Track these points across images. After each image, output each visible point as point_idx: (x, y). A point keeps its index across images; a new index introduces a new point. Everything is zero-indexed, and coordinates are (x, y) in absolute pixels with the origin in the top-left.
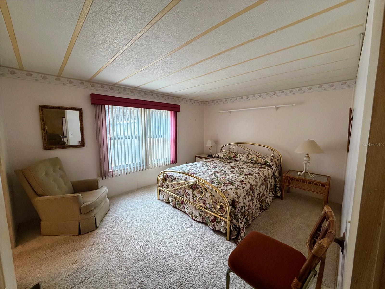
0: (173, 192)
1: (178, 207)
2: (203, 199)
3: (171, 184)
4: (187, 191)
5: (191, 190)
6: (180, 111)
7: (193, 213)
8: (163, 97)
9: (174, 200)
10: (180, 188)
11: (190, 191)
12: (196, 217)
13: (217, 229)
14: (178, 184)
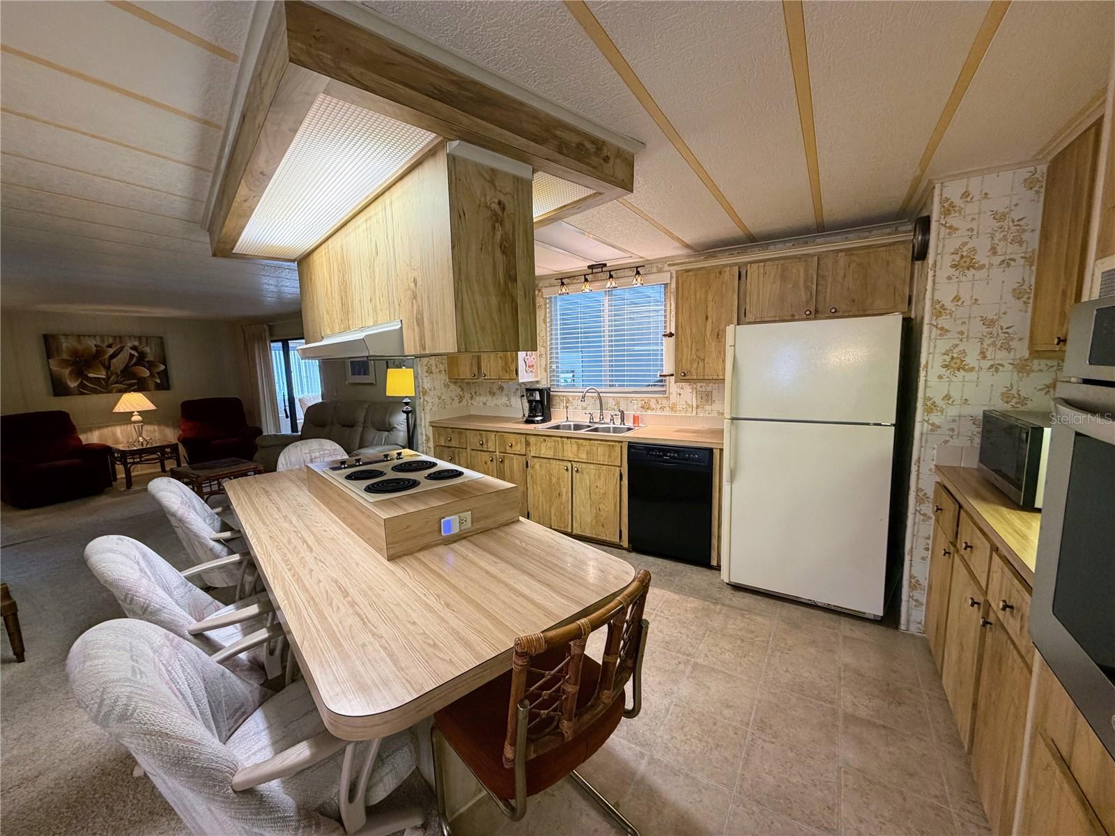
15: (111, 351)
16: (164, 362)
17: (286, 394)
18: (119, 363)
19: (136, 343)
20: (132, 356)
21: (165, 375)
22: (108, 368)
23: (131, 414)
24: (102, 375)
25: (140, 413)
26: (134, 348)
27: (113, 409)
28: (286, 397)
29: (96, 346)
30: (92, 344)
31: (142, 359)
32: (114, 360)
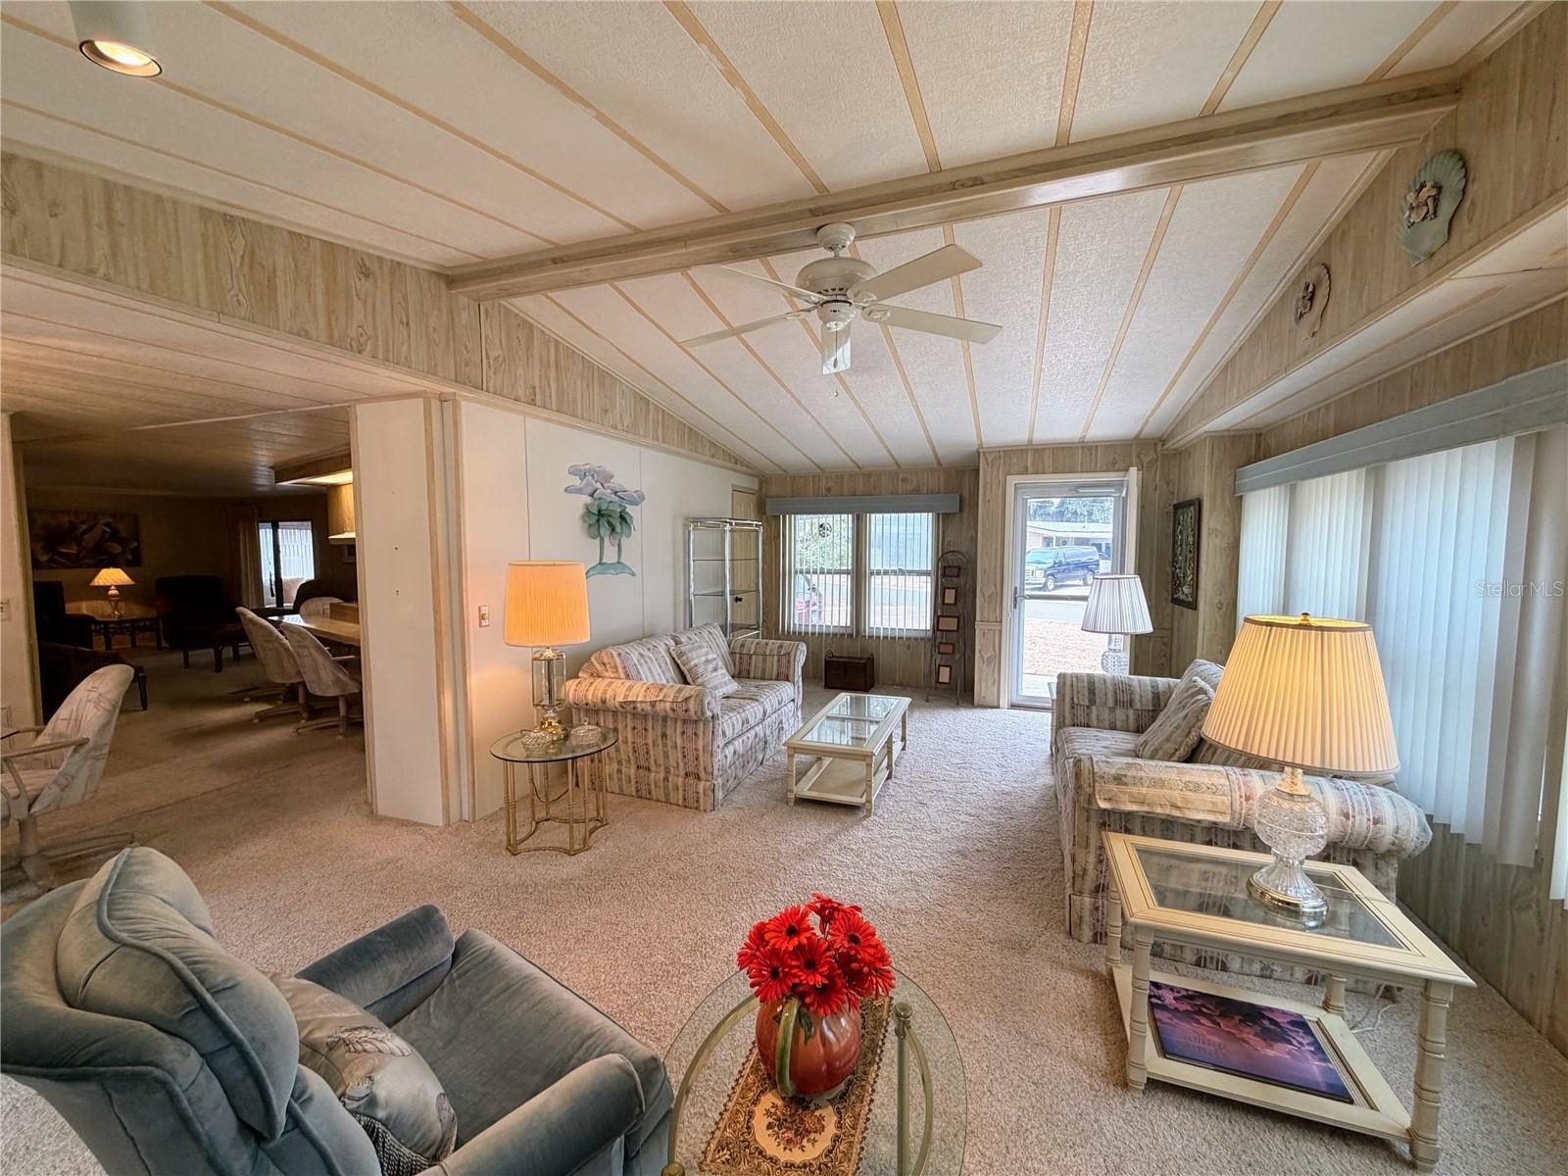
15: (84, 527)
16: (137, 539)
17: (273, 573)
18: (90, 539)
19: (111, 520)
20: (104, 532)
21: (137, 552)
22: (79, 543)
23: (108, 588)
24: (74, 550)
25: (118, 587)
26: (107, 525)
27: (90, 582)
28: (273, 579)
29: (70, 521)
30: (65, 520)
31: (114, 536)
32: (86, 537)
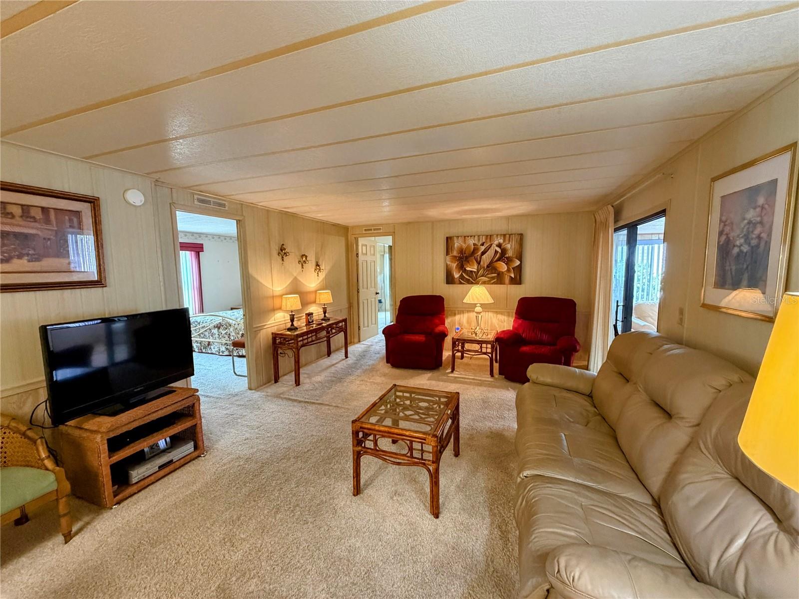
0: (198, 336)
1: (204, 351)
2: (228, 334)
3: (196, 329)
4: (213, 331)
5: (216, 329)
6: (203, 251)
7: (220, 350)
8: (193, 235)
9: (200, 345)
10: (206, 331)
11: (215, 331)
12: (223, 352)
13: (241, 354)
14: (203, 327)
15: (483, 248)
16: (520, 258)
18: (486, 259)
19: (501, 241)
20: (496, 252)
21: (519, 270)
22: (479, 263)
24: (475, 268)
26: (499, 245)
27: (463, 300)
29: (474, 244)
30: (471, 242)
31: (503, 256)
32: (484, 257)
